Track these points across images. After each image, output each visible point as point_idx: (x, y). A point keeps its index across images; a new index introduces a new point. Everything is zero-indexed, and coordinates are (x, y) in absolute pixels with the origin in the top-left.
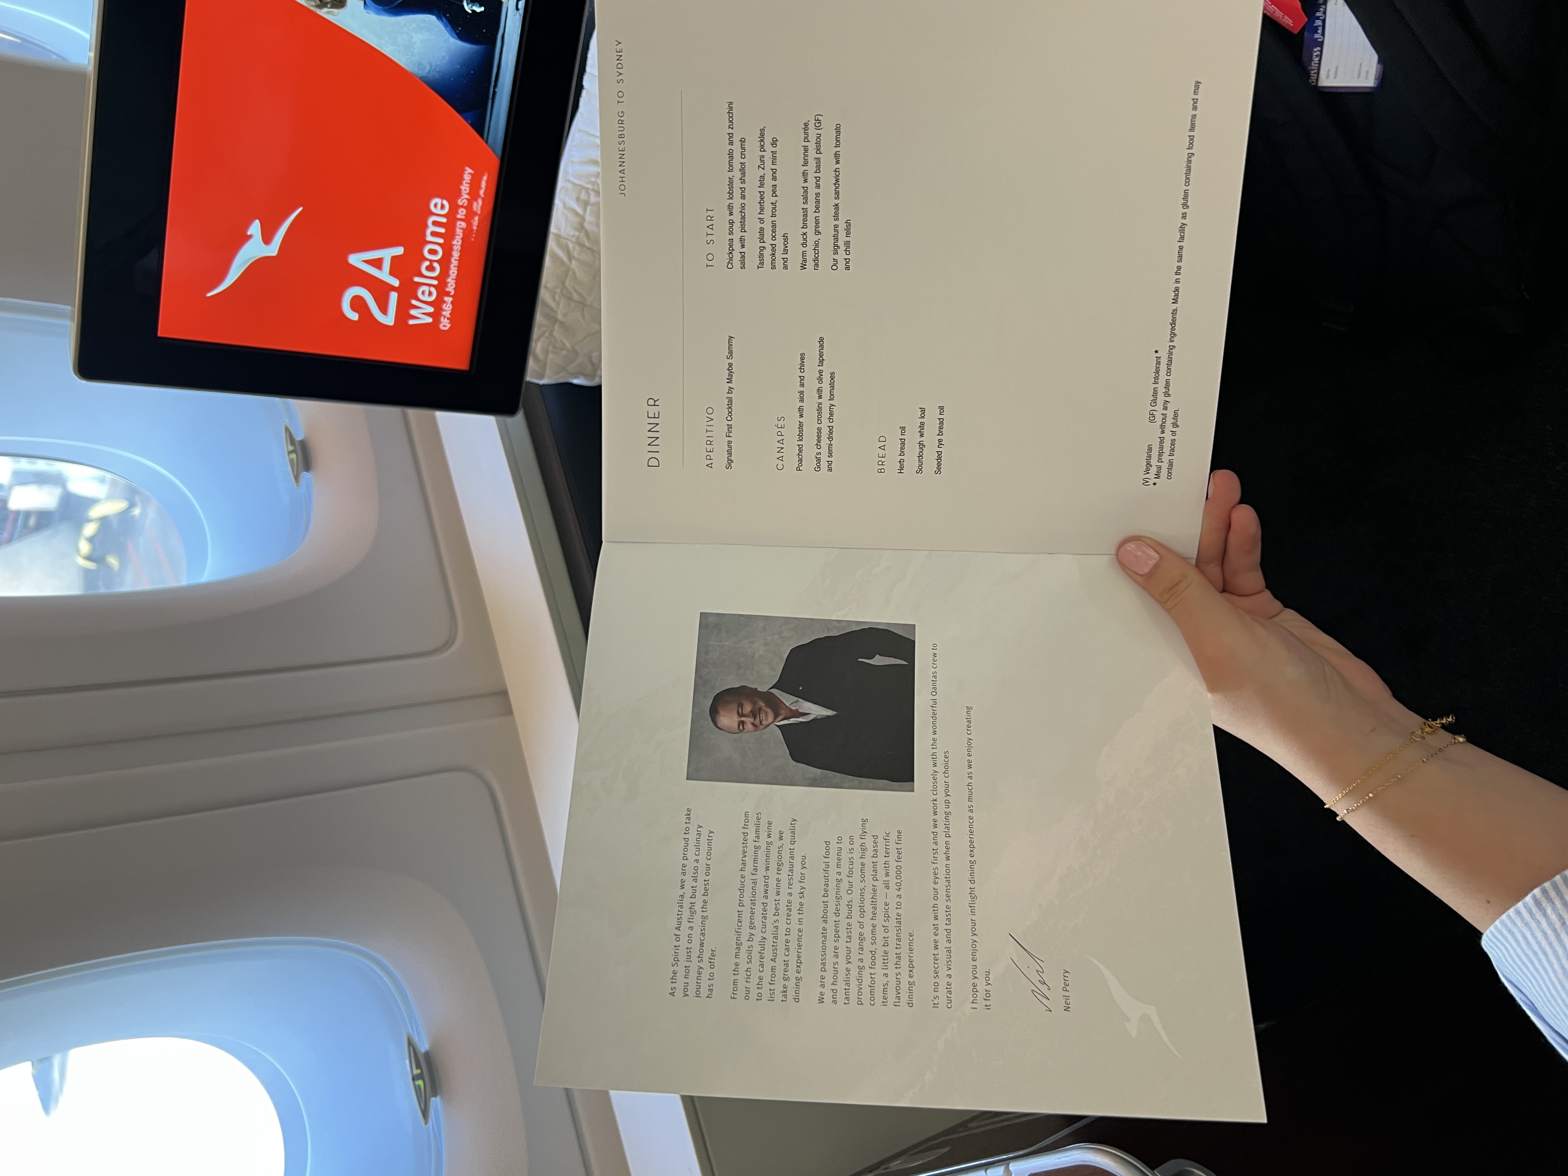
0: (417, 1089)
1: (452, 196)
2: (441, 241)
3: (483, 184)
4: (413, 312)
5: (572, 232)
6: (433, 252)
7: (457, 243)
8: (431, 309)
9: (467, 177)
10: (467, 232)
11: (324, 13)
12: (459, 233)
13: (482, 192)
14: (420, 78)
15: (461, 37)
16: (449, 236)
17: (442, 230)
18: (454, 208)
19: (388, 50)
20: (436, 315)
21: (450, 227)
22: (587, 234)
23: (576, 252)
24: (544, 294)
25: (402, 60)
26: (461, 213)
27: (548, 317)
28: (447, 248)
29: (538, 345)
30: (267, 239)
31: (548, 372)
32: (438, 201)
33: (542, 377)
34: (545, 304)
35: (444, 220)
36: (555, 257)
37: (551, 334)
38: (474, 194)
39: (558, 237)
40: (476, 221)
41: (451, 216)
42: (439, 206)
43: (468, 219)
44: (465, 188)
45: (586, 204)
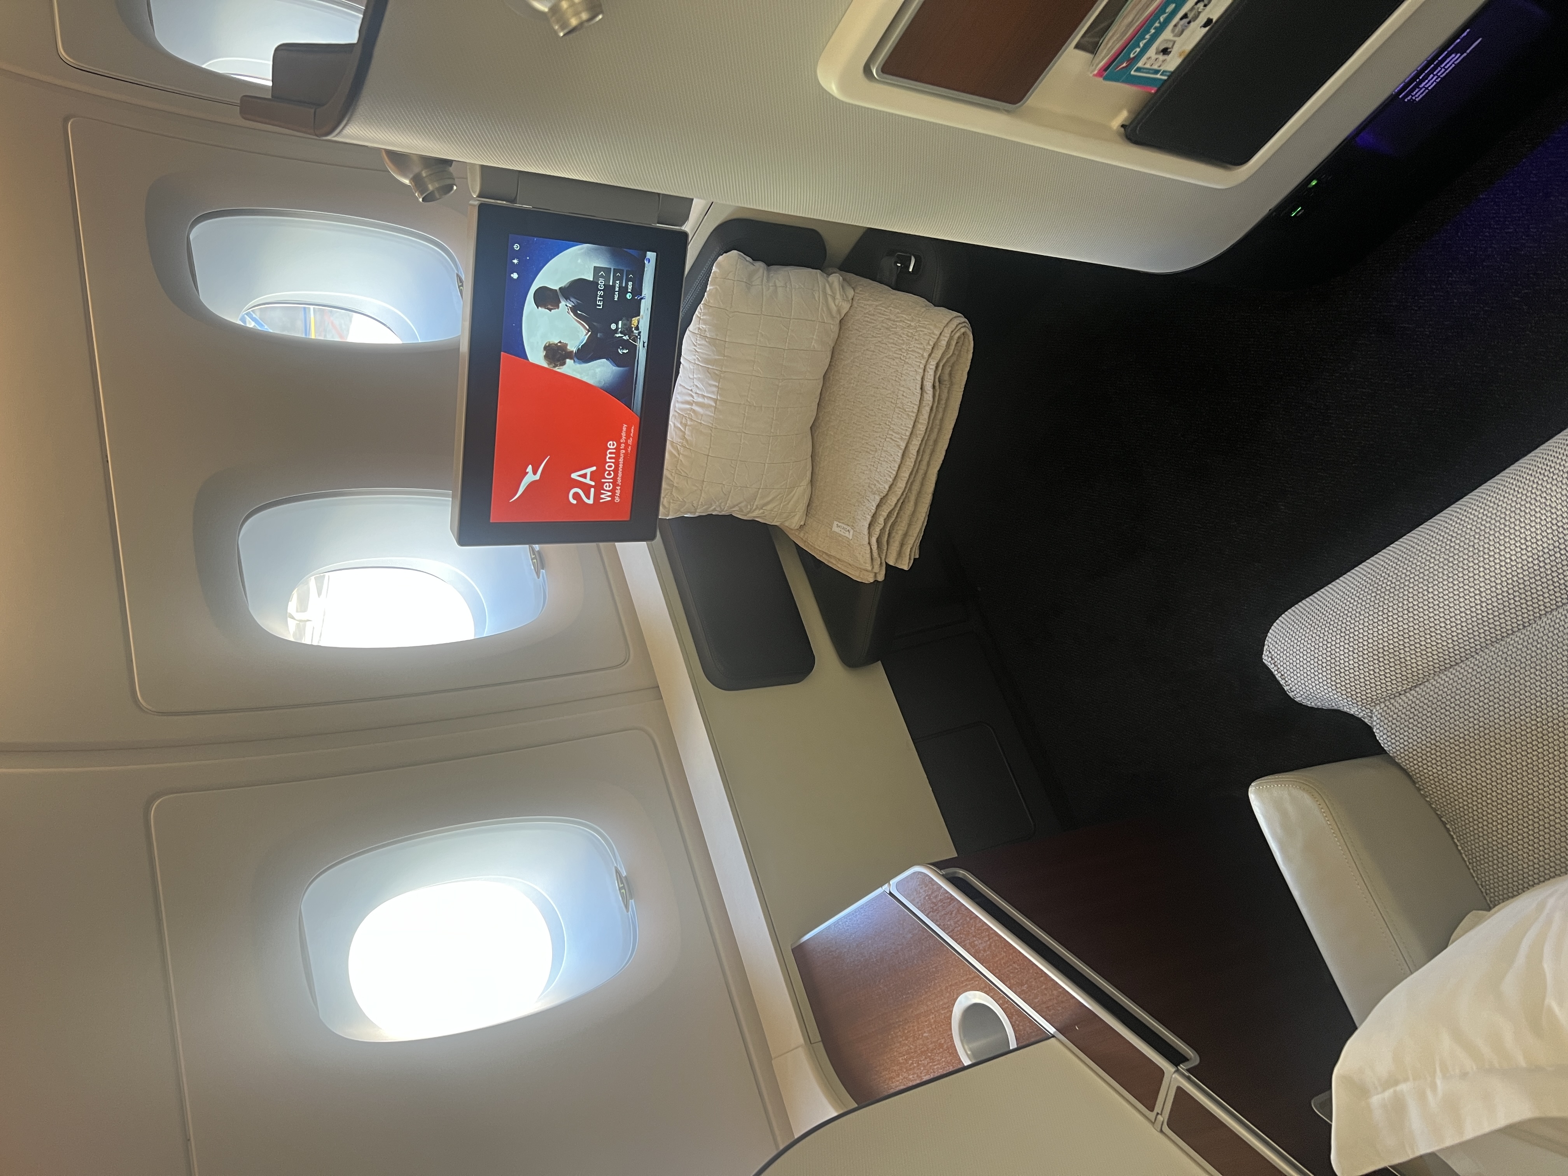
0: (622, 894)
1: (617, 439)
2: (613, 461)
3: (632, 430)
4: (602, 496)
5: (679, 440)
6: (610, 467)
7: (621, 460)
8: (610, 494)
9: (624, 429)
10: (626, 455)
11: (556, 369)
12: (622, 456)
13: (632, 435)
14: (601, 388)
15: (618, 366)
16: (617, 458)
17: (614, 456)
18: (619, 444)
19: (585, 379)
20: (613, 496)
21: (617, 453)
22: (687, 441)
23: (681, 450)
24: (665, 472)
25: (591, 382)
26: (623, 446)
27: (668, 484)
28: (617, 464)
29: (664, 500)
30: (535, 473)
31: (671, 513)
32: (611, 442)
33: (668, 515)
34: (667, 478)
35: (614, 451)
36: (671, 453)
37: (671, 494)
38: (628, 437)
39: (672, 442)
40: (629, 449)
41: (618, 449)
42: (611, 445)
43: (626, 449)
44: (624, 434)
45: (685, 425)
